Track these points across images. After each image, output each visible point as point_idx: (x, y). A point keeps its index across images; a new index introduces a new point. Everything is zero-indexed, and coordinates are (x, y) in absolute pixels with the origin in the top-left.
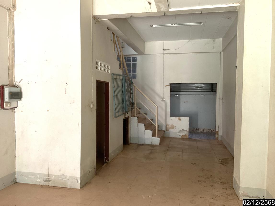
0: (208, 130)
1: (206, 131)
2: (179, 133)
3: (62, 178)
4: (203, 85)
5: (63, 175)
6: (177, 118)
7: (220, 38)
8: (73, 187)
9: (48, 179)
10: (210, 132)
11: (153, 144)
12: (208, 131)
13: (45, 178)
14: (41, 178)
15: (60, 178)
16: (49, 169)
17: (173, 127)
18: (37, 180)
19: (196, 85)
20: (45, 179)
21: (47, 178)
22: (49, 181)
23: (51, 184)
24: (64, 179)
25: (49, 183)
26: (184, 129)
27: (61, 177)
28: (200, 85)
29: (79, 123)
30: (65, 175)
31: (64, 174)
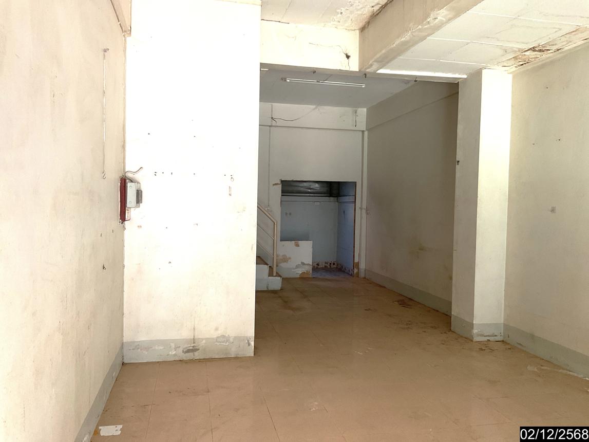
0: (326, 263)
1: (322, 265)
2: (296, 268)
3: (220, 342)
4: (317, 185)
5: (223, 336)
6: (293, 242)
7: (364, 108)
8: (241, 354)
9: (193, 347)
10: (329, 267)
11: (270, 289)
12: (325, 266)
13: (186, 346)
14: (177, 347)
15: (216, 343)
16: (194, 329)
17: (285, 259)
18: (170, 353)
19: (305, 184)
20: (186, 348)
21: (190, 347)
22: (194, 350)
23: (197, 355)
24: (224, 344)
25: (194, 355)
26: (305, 262)
27: (218, 340)
28: (311, 184)
29: (253, 245)
30: (227, 336)
31: (225, 335)
